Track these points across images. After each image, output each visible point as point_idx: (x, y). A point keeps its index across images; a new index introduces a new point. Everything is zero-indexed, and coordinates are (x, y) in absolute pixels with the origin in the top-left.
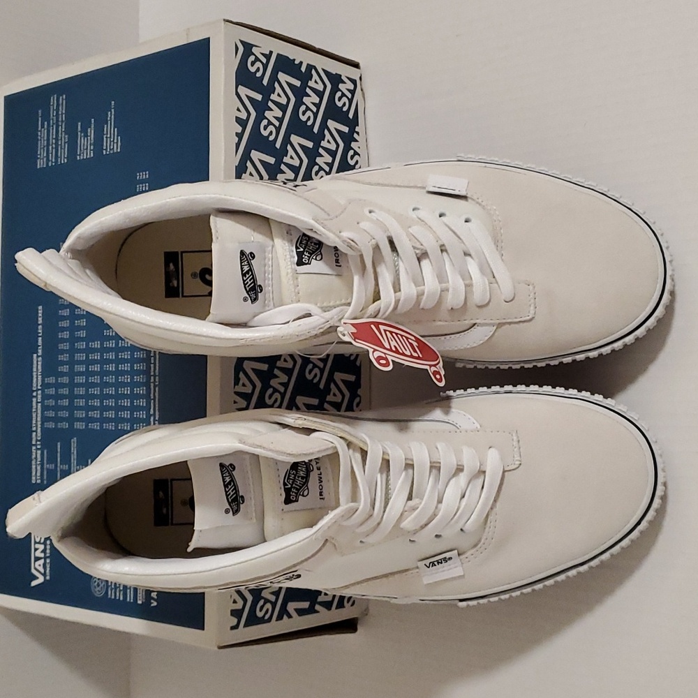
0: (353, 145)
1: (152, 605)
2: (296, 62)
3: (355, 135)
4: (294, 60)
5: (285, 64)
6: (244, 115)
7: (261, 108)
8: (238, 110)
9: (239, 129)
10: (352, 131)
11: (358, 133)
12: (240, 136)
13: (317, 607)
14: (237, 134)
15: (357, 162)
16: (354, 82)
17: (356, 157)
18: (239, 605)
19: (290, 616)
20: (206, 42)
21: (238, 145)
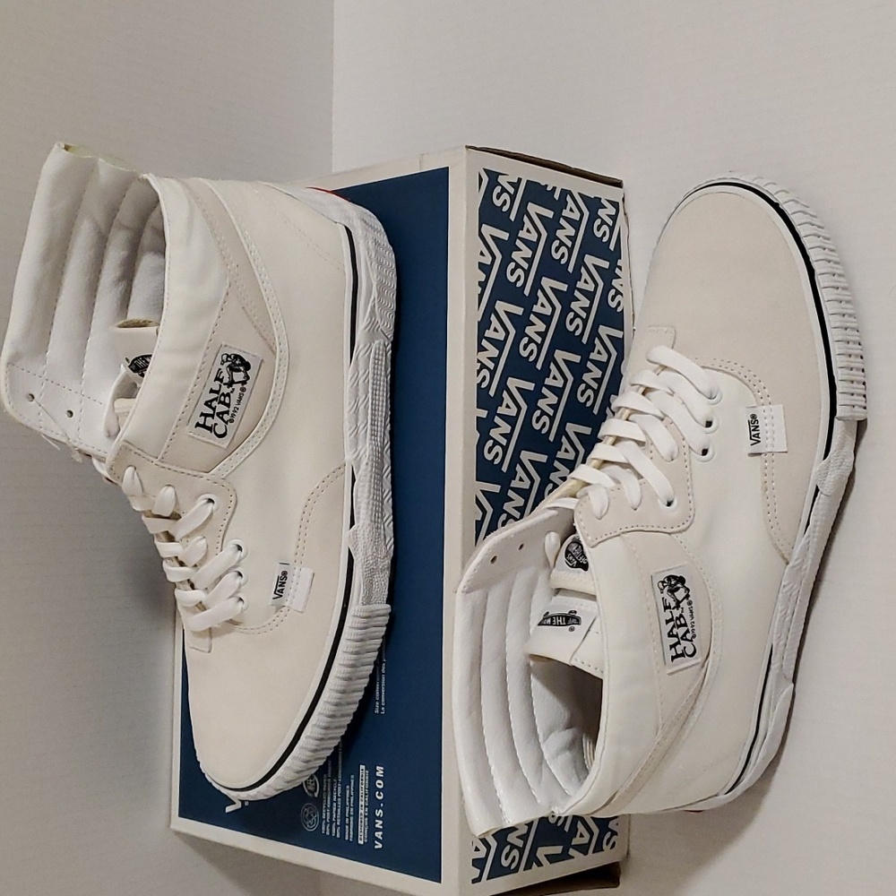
0: (615, 283)
1: (376, 847)
2: (549, 189)
3: (617, 271)
4: (546, 186)
5: (536, 192)
6: (487, 260)
7: (507, 248)
8: (482, 254)
9: (482, 277)
10: (614, 265)
11: (620, 268)
12: (483, 285)
13: (572, 852)
14: (480, 284)
15: (619, 303)
16: (615, 205)
17: (618, 298)
18: (482, 854)
19: (539, 864)
20: (444, 172)
21: (481, 296)
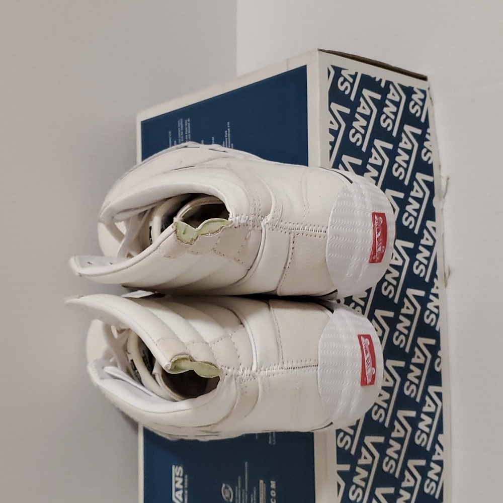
0: (426, 144)
2: (377, 80)
3: (427, 136)
4: (375, 78)
5: (368, 82)
6: (336, 127)
7: (349, 119)
8: (331, 123)
9: (332, 138)
10: (425, 132)
11: (429, 134)
12: (333, 144)
14: (331, 143)
15: (429, 159)
16: (424, 92)
17: (429, 154)
20: (304, 69)
21: (331, 152)
